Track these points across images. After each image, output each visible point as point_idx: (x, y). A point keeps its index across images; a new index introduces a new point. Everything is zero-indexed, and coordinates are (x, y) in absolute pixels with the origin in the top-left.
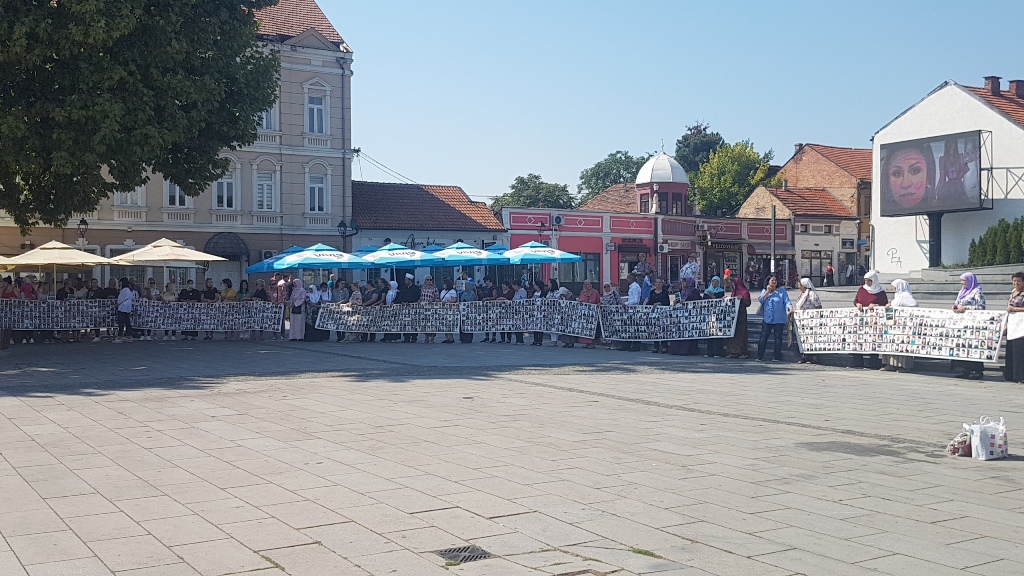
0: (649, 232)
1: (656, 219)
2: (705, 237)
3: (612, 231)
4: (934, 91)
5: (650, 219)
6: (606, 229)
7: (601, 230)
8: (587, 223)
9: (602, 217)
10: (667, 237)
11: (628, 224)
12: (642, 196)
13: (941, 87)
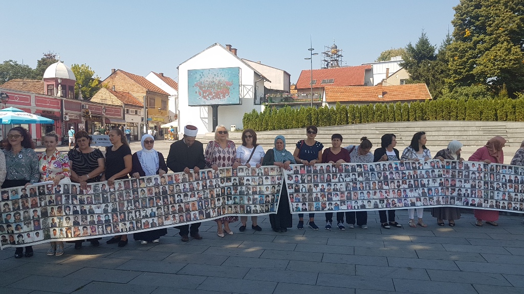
0: (58, 108)
1: (62, 101)
2: (87, 113)
3: (37, 105)
4: (210, 47)
5: (58, 100)
6: (33, 104)
7: (30, 104)
8: (21, 99)
9: (30, 96)
10: (68, 111)
11: (45, 102)
12: (48, 85)
13: (213, 46)
